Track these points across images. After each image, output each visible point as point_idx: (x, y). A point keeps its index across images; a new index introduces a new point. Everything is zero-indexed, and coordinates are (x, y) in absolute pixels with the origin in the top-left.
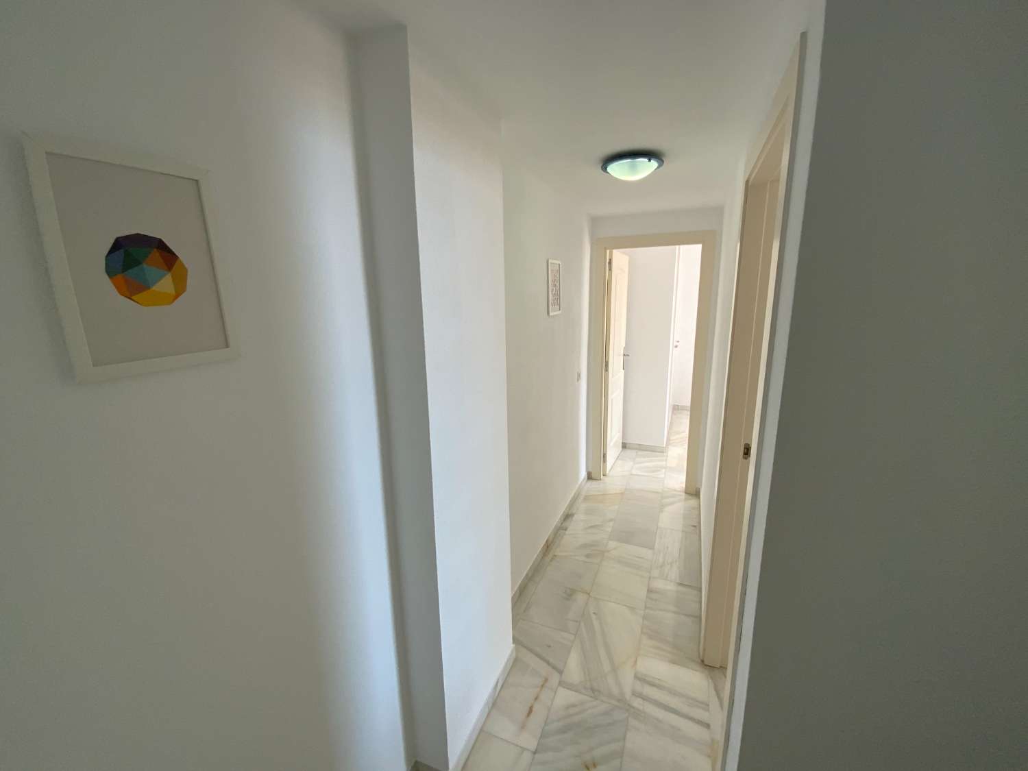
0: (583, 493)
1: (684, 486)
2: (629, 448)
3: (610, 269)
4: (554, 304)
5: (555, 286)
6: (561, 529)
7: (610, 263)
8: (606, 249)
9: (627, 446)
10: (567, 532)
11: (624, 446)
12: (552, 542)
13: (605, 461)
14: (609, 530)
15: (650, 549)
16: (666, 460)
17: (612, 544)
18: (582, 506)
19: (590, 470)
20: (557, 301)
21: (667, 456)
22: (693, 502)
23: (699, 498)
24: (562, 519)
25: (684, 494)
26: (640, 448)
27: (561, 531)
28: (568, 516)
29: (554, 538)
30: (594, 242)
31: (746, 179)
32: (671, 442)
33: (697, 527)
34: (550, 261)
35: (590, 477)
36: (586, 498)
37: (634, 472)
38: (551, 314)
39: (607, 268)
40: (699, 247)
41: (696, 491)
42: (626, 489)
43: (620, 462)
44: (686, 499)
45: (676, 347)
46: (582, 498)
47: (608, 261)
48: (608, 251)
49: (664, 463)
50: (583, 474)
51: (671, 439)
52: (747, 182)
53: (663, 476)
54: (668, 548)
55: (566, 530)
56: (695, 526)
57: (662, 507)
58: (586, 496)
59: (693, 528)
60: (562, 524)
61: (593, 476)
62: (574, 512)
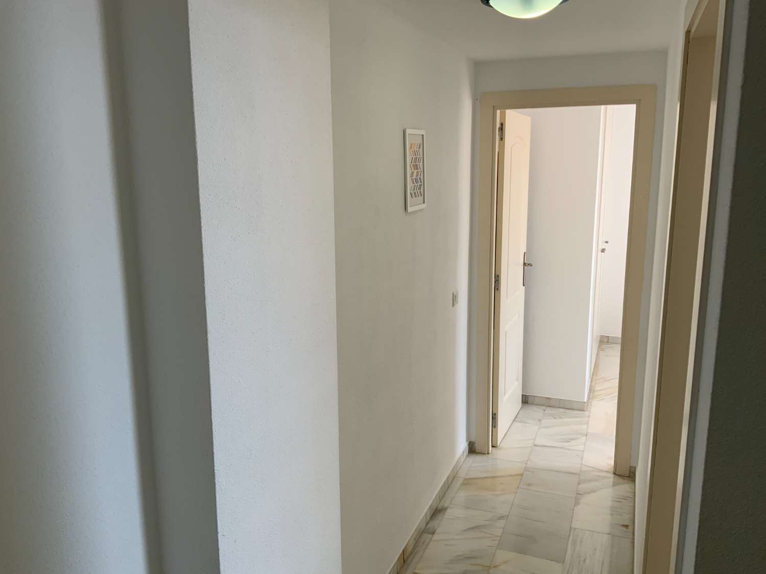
0: (462, 474)
1: (612, 463)
2: (532, 404)
3: (502, 139)
4: (414, 195)
5: (416, 167)
6: (426, 531)
7: (502, 129)
8: (494, 109)
9: (530, 400)
10: (436, 537)
11: (525, 400)
12: (411, 553)
13: (495, 425)
14: (499, 532)
15: (558, 562)
16: (587, 423)
17: (502, 555)
18: (461, 495)
19: (473, 440)
20: (420, 190)
21: (589, 417)
22: (625, 487)
23: (634, 481)
24: (428, 517)
25: (612, 475)
26: (549, 403)
27: (426, 534)
28: (437, 512)
29: (414, 548)
30: (479, 99)
31: (686, 30)
32: (596, 393)
33: (629, 527)
34: (408, 131)
35: (472, 449)
36: (467, 482)
37: (538, 442)
38: (410, 209)
39: (497, 138)
40: (632, 108)
41: (630, 472)
42: (526, 469)
43: (518, 425)
44: (615, 484)
45: (603, 251)
46: (457, 484)
47: (498, 126)
48: (498, 112)
49: (585, 427)
50: (462, 445)
51: (597, 388)
52: (688, 33)
53: (581, 447)
54: (585, 561)
55: (433, 533)
56: (627, 526)
57: (578, 497)
58: (466, 479)
59: (624, 529)
60: (427, 524)
61: (478, 447)
62: (446, 505)
